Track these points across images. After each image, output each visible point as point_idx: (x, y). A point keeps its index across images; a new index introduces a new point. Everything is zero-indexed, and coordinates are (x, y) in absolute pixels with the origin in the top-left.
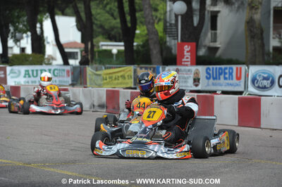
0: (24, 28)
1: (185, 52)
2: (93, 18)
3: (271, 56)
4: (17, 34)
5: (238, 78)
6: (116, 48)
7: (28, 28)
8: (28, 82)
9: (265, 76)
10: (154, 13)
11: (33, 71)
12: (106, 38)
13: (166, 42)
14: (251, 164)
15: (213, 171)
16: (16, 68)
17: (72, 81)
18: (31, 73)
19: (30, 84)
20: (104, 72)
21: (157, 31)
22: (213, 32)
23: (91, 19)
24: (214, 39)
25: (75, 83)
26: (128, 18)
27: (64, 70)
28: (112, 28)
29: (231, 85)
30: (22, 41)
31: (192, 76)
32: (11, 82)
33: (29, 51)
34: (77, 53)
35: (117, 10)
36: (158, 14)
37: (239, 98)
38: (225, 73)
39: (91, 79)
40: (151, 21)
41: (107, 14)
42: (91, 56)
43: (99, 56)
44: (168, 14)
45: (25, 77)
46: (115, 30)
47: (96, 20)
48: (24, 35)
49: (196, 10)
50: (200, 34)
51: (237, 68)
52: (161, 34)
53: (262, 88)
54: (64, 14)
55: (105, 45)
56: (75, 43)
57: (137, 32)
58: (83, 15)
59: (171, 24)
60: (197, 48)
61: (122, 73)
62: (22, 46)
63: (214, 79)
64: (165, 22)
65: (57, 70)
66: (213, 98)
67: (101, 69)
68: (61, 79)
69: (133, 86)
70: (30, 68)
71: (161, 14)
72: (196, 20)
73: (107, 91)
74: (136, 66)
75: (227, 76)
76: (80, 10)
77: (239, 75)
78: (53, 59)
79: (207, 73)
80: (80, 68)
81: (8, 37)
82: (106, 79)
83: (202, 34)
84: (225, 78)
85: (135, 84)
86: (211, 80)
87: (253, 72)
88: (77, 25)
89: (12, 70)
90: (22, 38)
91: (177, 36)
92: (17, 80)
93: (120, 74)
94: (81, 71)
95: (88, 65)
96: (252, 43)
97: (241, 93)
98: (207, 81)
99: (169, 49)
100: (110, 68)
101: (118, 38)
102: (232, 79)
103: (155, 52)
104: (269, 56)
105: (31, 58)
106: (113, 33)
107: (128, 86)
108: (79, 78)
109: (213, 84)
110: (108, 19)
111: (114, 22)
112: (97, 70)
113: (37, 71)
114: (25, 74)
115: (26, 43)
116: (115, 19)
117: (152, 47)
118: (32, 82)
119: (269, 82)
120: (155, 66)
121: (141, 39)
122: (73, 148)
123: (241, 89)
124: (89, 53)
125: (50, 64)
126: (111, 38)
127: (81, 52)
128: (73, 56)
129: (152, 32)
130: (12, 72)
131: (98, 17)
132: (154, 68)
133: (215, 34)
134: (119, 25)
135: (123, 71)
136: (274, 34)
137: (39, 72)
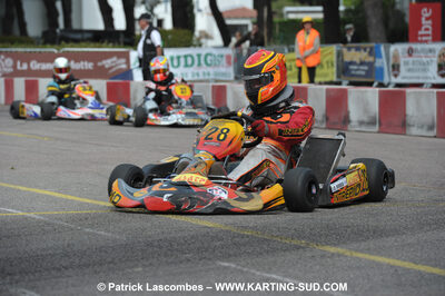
1: (423, 19)
12: (294, 1)
13: (394, 4)
27: (222, 56)
33: (168, 25)
34: (247, 26)
42: (267, 31)
55: (292, 12)
56: (244, 9)
65: (211, 55)
67: (282, 51)
68: (216, 70)
69: (335, 79)
78: (209, 36)
81: (134, 1)
85: (338, 76)
99: (400, 15)
103: (374, 22)
105: (169, 37)
107: (328, 79)
113: (179, 58)
115: (165, 11)
117: (369, 13)
120: (373, 44)
124: (265, 27)
125: (200, 45)
132: (371, 49)
137: (182, 60)
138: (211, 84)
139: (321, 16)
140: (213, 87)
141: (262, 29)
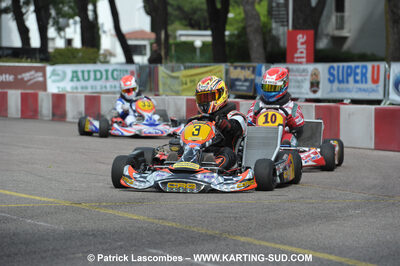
0: (71, 11)
1: (299, 44)
4: (61, 20)
5: (375, 81)
6: (200, 38)
7: (77, 11)
8: (76, 88)
11: (83, 72)
12: (186, 26)
13: (270, 30)
15: (339, 214)
16: (60, 68)
18: (80, 75)
19: (80, 90)
20: (183, 73)
21: (258, 15)
22: (339, 14)
24: (341, 26)
25: (142, 88)
27: (127, 71)
28: (195, 11)
29: (364, 90)
30: (68, 30)
31: (308, 78)
32: (53, 88)
33: (77, 43)
34: (145, 46)
37: (376, 110)
38: (356, 74)
39: (164, 84)
42: (165, 51)
43: (176, 51)
45: (72, 80)
46: (199, 13)
48: (71, 21)
50: (319, 18)
51: (373, 67)
52: (263, 19)
55: (184, 35)
56: (142, 32)
57: (231, 15)
59: (278, 4)
60: (316, 38)
62: (69, 36)
63: (340, 82)
65: (117, 70)
66: (338, 109)
67: (179, 70)
70: (80, 68)
73: (188, 100)
74: (229, 64)
75: (358, 78)
77: (375, 77)
78: (112, 54)
79: (331, 74)
80: (150, 68)
81: (48, 23)
82: (186, 84)
83: (323, 18)
84: (356, 81)
86: (336, 84)
87: (396, 71)
88: (145, 7)
89: (54, 71)
90: (68, 25)
91: (288, 21)
92: (61, 85)
94: (150, 72)
96: (396, 30)
97: (378, 102)
98: (330, 85)
99: (275, 40)
100: (192, 68)
101: (202, 25)
102: (366, 82)
103: (256, 45)
105: (80, 54)
106: (196, 17)
108: (148, 82)
109: (339, 90)
111: (197, 1)
112: (173, 71)
113: (89, 72)
114: (73, 77)
117: (251, 37)
118: (82, 88)
120: (255, 64)
121: (236, 26)
123: (379, 96)
124: (163, 47)
125: (108, 62)
126: (194, 24)
127: (151, 45)
128: (139, 50)
129: (251, 15)
130: (54, 73)
133: (342, 18)
134: (205, 6)
135: (210, 71)
137: (92, 74)
141: (160, 49)
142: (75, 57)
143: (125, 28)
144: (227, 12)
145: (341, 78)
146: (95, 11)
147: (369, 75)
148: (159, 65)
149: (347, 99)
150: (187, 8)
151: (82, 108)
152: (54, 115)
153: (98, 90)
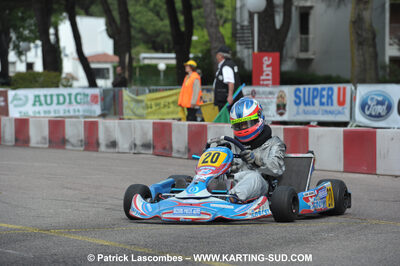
0: (32, 35)
1: (265, 66)
2: (130, 19)
3: (388, 70)
4: (21, 44)
5: (341, 103)
6: (163, 61)
7: (38, 34)
8: (39, 113)
9: (380, 99)
10: (218, 11)
11: (45, 96)
12: (150, 49)
13: (235, 53)
14: (366, 226)
16: (21, 92)
17: (102, 110)
18: (42, 99)
19: (42, 115)
20: (147, 97)
21: (222, 37)
22: (303, 36)
23: (127, 21)
24: (305, 48)
25: (106, 112)
26: (181, 18)
28: (158, 33)
29: (331, 113)
30: (29, 54)
31: (275, 100)
32: (15, 112)
33: (39, 67)
34: (108, 69)
35: (165, 7)
36: (223, 13)
37: (345, 132)
38: (322, 96)
40: (215, 23)
41: (150, 14)
42: (129, 75)
43: (140, 74)
44: (238, 11)
46: (162, 36)
47: (136, 21)
48: (32, 45)
49: (278, 6)
50: (284, 40)
51: (339, 89)
52: (228, 41)
53: (375, 116)
54: (88, 14)
55: (147, 57)
56: (105, 55)
57: (195, 38)
58: (116, 14)
59: (242, 27)
60: (281, 59)
61: (174, 98)
62: (30, 60)
63: (306, 104)
64: (234, 23)
65: (79, 94)
66: (307, 132)
67: (143, 93)
68: (86, 107)
70: (42, 92)
71: (228, 11)
72: (279, 20)
73: (154, 123)
75: (324, 100)
76: (111, 7)
77: (341, 99)
78: (74, 78)
79: (297, 96)
80: (114, 91)
81: (8, 47)
82: (151, 107)
83: (288, 40)
84: (322, 104)
86: (302, 106)
87: (363, 93)
88: (107, 30)
89: (16, 95)
90: (29, 49)
91: (253, 44)
92: (23, 109)
93: (170, 100)
94: (114, 96)
95: (125, 86)
96: (361, 52)
97: (345, 124)
98: (295, 107)
99: (241, 62)
100: (156, 91)
101: (166, 46)
102: (332, 104)
104: (385, 70)
105: (42, 79)
106: (159, 39)
108: (112, 106)
109: (305, 113)
110: (152, 20)
111: (160, 24)
112: (137, 95)
113: (51, 96)
114: (35, 101)
115: (35, 56)
116: (162, 20)
118: (45, 112)
119: (385, 107)
121: (199, 48)
122: (108, 207)
123: (345, 118)
124: (127, 70)
125: (71, 86)
126: (157, 48)
128: (102, 73)
129: (216, 38)
130: (15, 98)
131: (137, 17)
133: (307, 40)
134: (168, 29)
135: (176, 94)
136: (391, 38)
137: (55, 98)
138: (83, 120)
139: (174, 62)
140: (85, 122)
141: (124, 72)
142: (37, 82)
143: (87, 51)
144: (191, 35)
145: (307, 100)
146: (56, 34)
147: (335, 97)
148: (123, 89)
149: (314, 121)
150: (150, 30)
151: (46, 133)
152: (16, 140)
153: (62, 114)
